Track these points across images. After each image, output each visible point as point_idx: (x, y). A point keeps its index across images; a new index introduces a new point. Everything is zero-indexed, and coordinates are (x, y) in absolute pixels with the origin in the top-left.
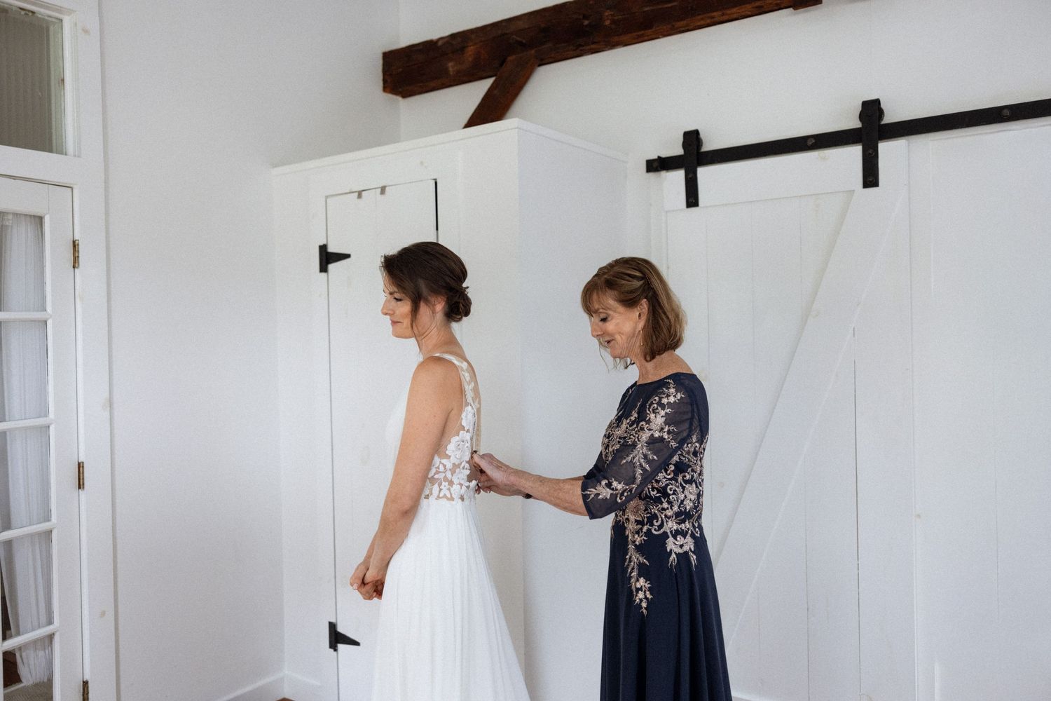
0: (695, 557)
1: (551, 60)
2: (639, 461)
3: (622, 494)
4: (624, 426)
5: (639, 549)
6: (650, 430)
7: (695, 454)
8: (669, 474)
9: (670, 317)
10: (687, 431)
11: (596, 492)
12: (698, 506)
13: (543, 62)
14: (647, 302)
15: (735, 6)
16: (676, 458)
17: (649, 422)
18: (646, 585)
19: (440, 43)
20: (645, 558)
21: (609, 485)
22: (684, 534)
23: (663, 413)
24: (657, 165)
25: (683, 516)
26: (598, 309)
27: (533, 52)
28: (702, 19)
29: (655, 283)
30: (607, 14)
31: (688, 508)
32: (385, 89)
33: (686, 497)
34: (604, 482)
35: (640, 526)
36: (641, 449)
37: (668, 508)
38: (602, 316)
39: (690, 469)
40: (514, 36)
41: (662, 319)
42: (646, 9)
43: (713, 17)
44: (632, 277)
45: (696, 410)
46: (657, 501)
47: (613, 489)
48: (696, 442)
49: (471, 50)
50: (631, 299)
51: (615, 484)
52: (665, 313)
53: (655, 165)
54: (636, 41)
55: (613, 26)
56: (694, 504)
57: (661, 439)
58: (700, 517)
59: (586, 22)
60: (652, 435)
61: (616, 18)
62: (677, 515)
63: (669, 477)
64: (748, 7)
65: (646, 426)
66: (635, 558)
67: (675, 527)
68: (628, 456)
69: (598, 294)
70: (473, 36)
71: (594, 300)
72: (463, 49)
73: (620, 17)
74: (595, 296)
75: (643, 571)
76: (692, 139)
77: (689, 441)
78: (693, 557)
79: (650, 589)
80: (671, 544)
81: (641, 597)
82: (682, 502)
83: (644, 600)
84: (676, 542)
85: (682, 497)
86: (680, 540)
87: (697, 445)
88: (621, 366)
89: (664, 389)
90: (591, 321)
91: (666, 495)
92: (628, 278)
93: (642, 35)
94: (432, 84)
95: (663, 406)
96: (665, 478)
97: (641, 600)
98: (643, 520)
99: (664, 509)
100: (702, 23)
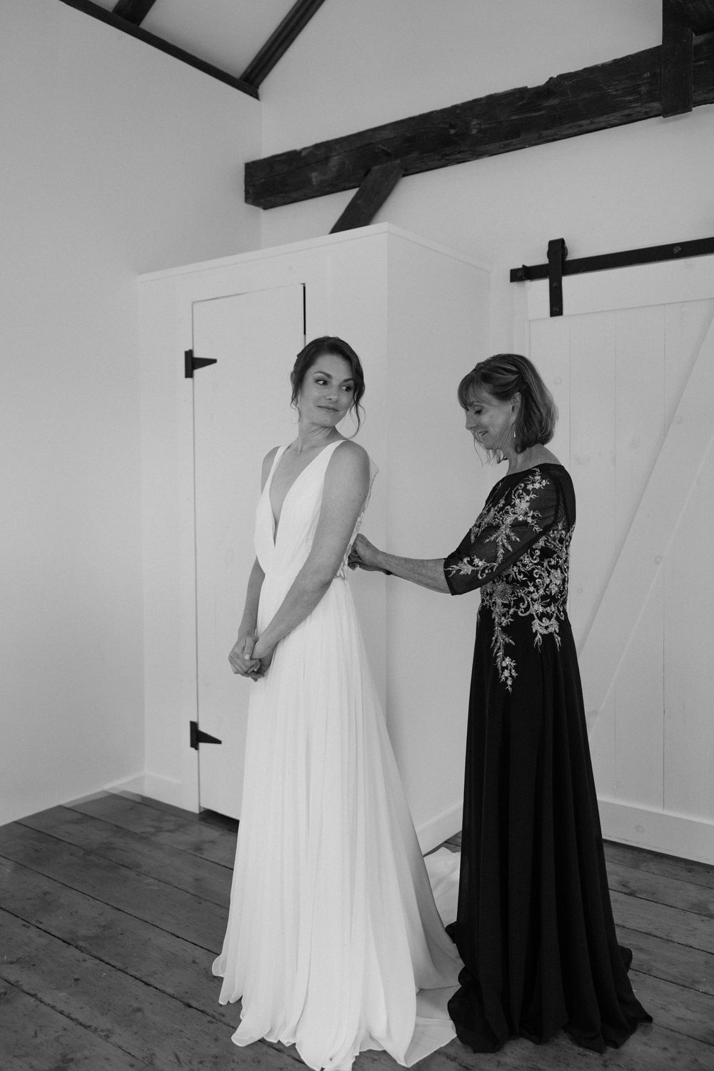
0: (559, 639)
1: (416, 170)
2: (502, 541)
3: (483, 571)
4: (492, 512)
5: (505, 630)
6: (514, 513)
7: (561, 541)
8: (535, 559)
9: (542, 410)
10: (553, 518)
11: (458, 568)
12: (563, 591)
13: (407, 173)
14: (520, 396)
15: (602, 115)
16: (541, 543)
17: (514, 506)
18: (512, 664)
19: (303, 154)
20: (511, 639)
21: (471, 562)
22: (549, 617)
23: (528, 498)
24: (522, 275)
25: (548, 599)
26: (473, 402)
27: (398, 161)
28: (570, 127)
29: (530, 378)
30: (474, 123)
31: (553, 592)
32: (247, 200)
33: (551, 581)
34: (465, 560)
35: (506, 609)
36: (505, 530)
37: (534, 592)
38: (477, 409)
39: (555, 555)
40: (380, 146)
41: (535, 413)
42: (514, 118)
43: (581, 126)
44: (507, 372)
45: (561, 498)
46: (524, 584)
47: (474, 566)
48: (563, 529)
49: (335, 161)
50: (504, 392)
51: (476, 561)
52: (537, 407)
53: (520, 274)
54: (502, 150)
55: (480, 136)
56: (559, 588)
57: (525, 523)
58: (564, 602)
59: (452, 132)
60: (516, 518)
61: (483, 127)
62: (543, 598)
63: (536, 562)
64: (618, 114)
65: (511, 510)
66: (500, 639)
67: (541, 610)
68: (491, 536)
69: (474, 388)
70: (337, 147)
71: (470, 395)
72: (327, 159)
73: (487, 126)
74: (471, 390)
75: (509, 651)
76: (557, 248)
77: (554, 528)
78: (558, 639)
79: (515, 668)
80: (537, 626)
81: (506, 675)
82: (548, 586)
83: (510, 678)
84: (541, 624)
85: (547, 581)
86: (546, 622)
87: (563, 532)
88: (494, 461)
89: (530, 477)
90: (467, 413)
91: (532, 579)
92: (502, 371)
93: (508, 145)
94: (295, 195)
95: (528, 493)
96: (531, 562)
97: (507, 678)
98: (510, 603)
99: (530, 593)
100: (570, 131)
